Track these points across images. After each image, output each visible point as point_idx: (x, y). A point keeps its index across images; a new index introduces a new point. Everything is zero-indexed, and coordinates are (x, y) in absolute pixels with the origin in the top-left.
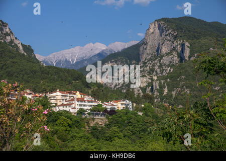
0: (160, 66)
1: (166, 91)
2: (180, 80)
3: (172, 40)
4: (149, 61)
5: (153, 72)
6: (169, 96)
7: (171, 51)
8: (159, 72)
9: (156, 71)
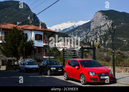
0: (100, 31)
1: (103, 42)
2: (109, 37)
3: (105, 20)
4: (95, 29)
5: (97, 34)
6: (104, 44)
7: (105, 25)
8: (99, 34)
9: (98, 33)
